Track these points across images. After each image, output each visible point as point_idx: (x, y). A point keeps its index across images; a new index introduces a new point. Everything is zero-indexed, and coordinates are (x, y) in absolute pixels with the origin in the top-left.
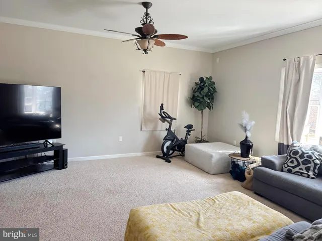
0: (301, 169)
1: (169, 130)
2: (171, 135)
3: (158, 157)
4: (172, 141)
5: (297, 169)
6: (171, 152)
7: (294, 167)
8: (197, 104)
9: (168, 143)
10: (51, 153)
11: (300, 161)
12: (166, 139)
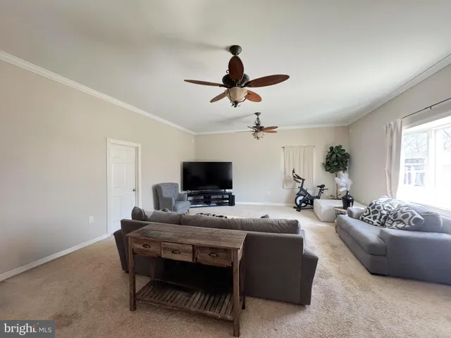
0: (370, 218)
1: (301, 188)
2: (303, 191)
3: (294, 208)
4: (305, 196)
5: (367, 218)
6: (303, 205)
7: (365, 216)
8: (329, 168)
9: (301, 198)
10: (227, 196)
11: (371, 211)
12: (299, 195)
